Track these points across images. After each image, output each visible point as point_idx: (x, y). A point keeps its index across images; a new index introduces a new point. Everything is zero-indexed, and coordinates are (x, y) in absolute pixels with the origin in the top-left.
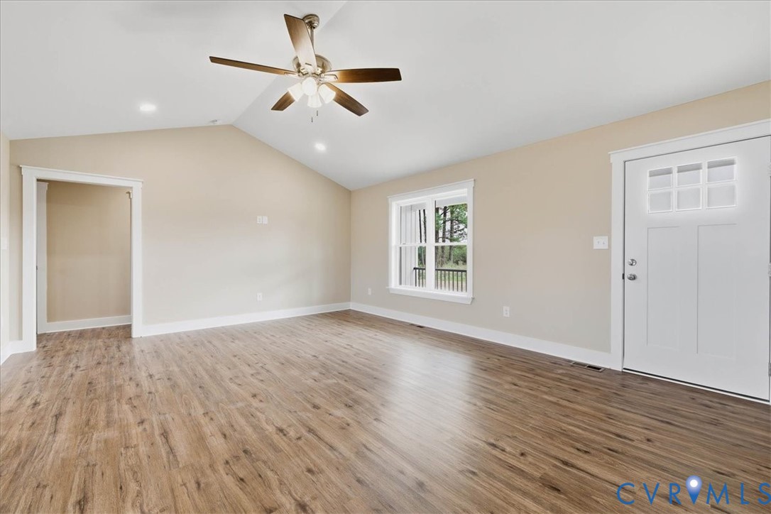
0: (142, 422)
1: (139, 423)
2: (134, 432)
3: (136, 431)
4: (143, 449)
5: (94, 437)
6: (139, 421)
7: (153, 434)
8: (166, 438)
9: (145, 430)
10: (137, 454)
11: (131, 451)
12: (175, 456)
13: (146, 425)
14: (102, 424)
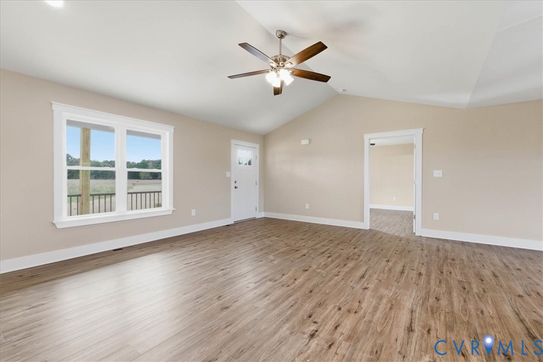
0: (366, 288)
1: (367, 289)
2: (373, 286)
3: (371, 286)
4: (375, 276)
5: (391, 294)
6: (366, 290)
7: (366, 280)
8: (364, 275)
9: (367, 284)
10: (379, 276)
11: (380, 278)
12: (367, 269)
13: (365, 285)
14: (385, 301)
